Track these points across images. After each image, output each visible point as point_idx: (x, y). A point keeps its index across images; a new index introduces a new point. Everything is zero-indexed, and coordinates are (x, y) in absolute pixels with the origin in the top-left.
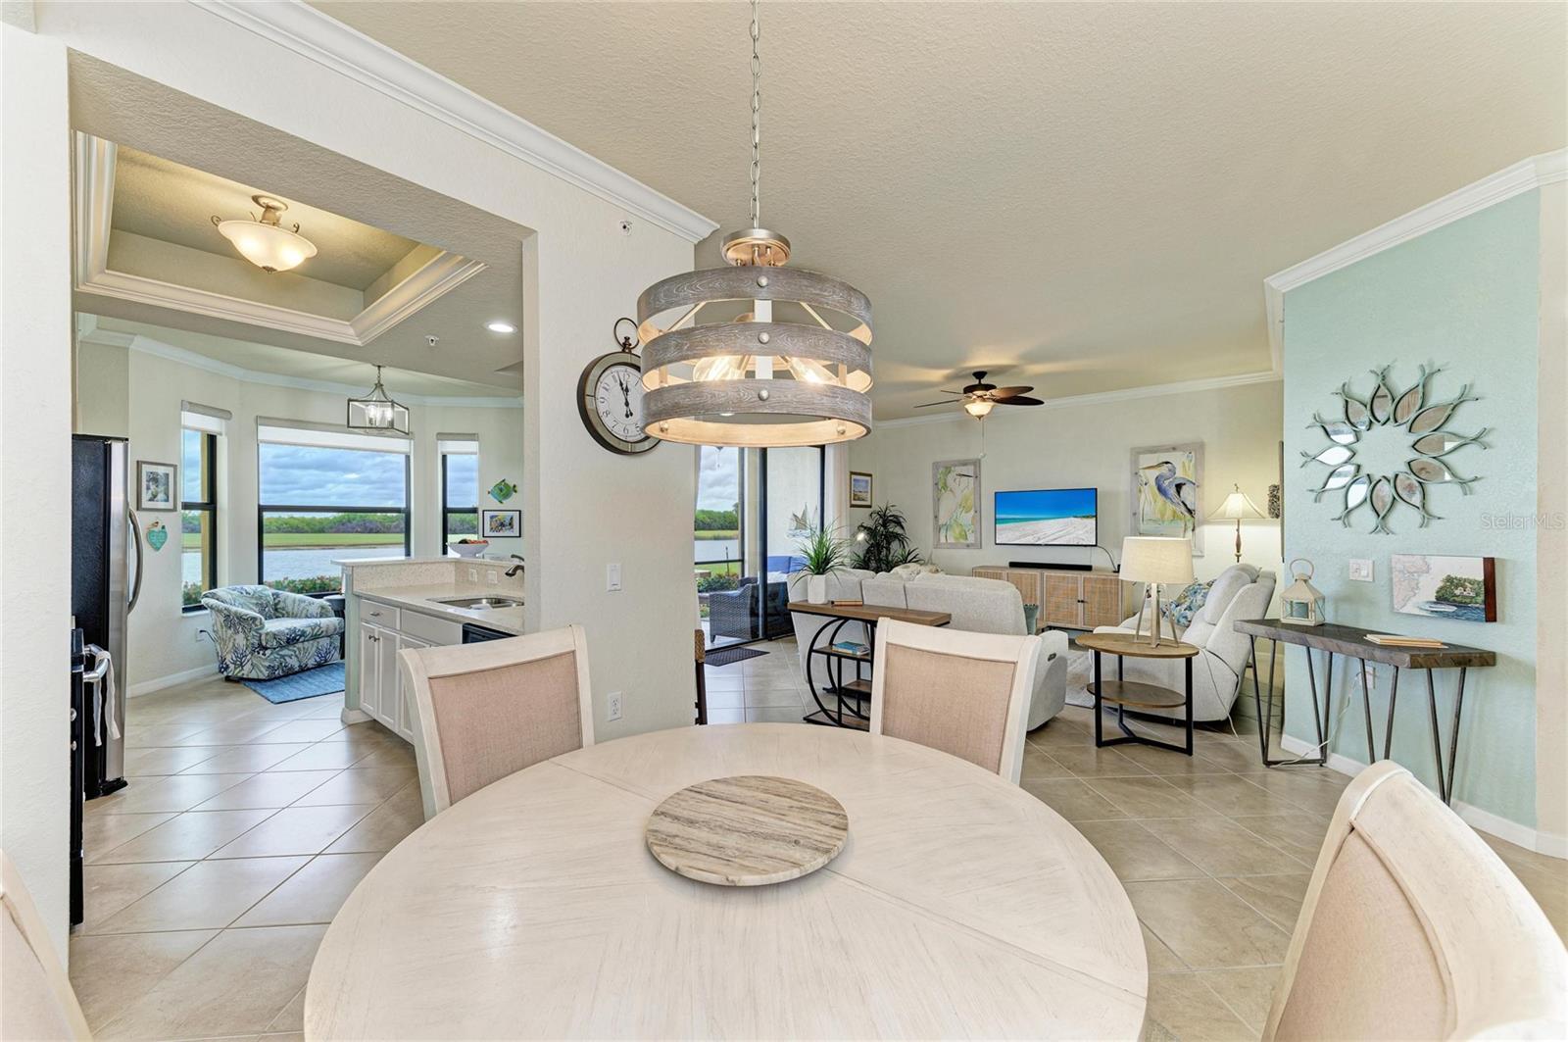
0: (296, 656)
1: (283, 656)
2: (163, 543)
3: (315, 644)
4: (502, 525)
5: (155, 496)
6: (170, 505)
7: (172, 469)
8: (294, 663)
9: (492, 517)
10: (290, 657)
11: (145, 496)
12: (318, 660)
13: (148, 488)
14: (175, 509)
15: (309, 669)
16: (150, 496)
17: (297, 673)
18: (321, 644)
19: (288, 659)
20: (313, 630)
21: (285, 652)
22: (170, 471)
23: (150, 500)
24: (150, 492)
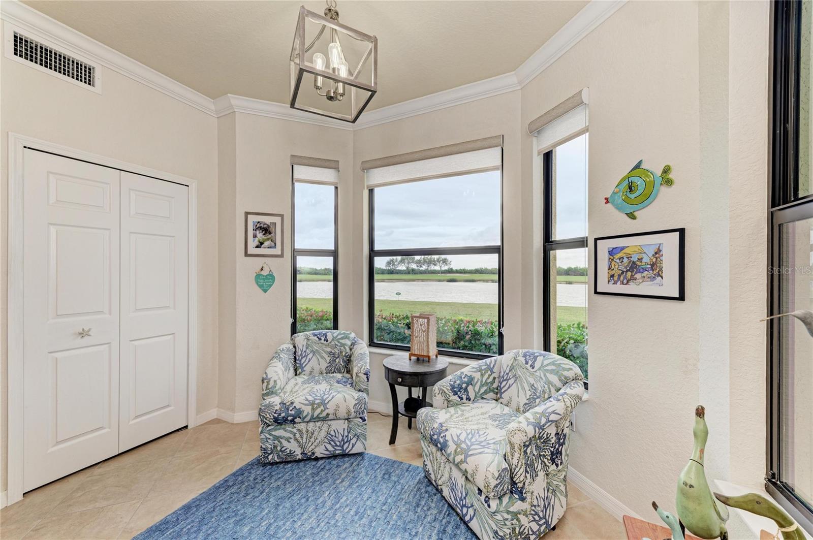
0: (296, 440)
1: (277, 438)
2: (270, 286)
3: (325, 428)
4: (634, 267)
5: (262, 244)
6: (277, 251)
7: (280, 218)
8: (293, 447)
9: (612, 252)
10: (288, 440)
11: (252, 243)
12: (330, 448)
13: (255, 236)
14: (282, 256)
15: (317, 459)
16: (257, 243)
17: (299, 461)
18: (333, 428)
19: (285, 443)
20: (313, 409)
21: (280, 433)
22: (277, 220)
23: (257, 247)
24: (257, 239)
